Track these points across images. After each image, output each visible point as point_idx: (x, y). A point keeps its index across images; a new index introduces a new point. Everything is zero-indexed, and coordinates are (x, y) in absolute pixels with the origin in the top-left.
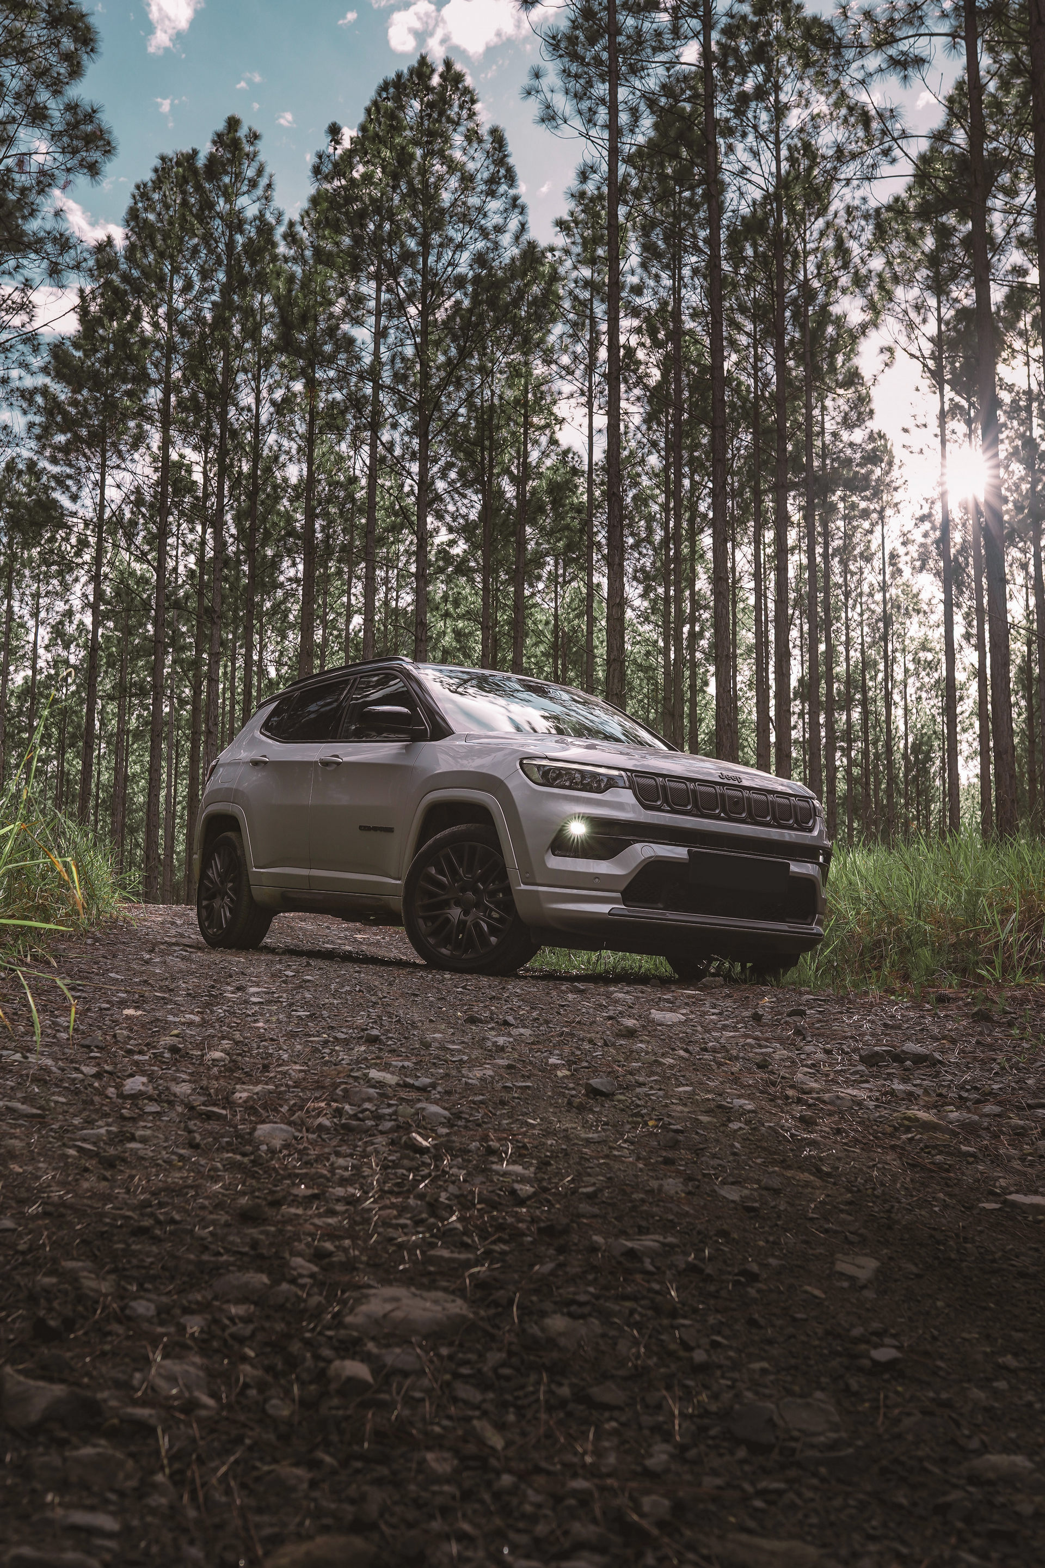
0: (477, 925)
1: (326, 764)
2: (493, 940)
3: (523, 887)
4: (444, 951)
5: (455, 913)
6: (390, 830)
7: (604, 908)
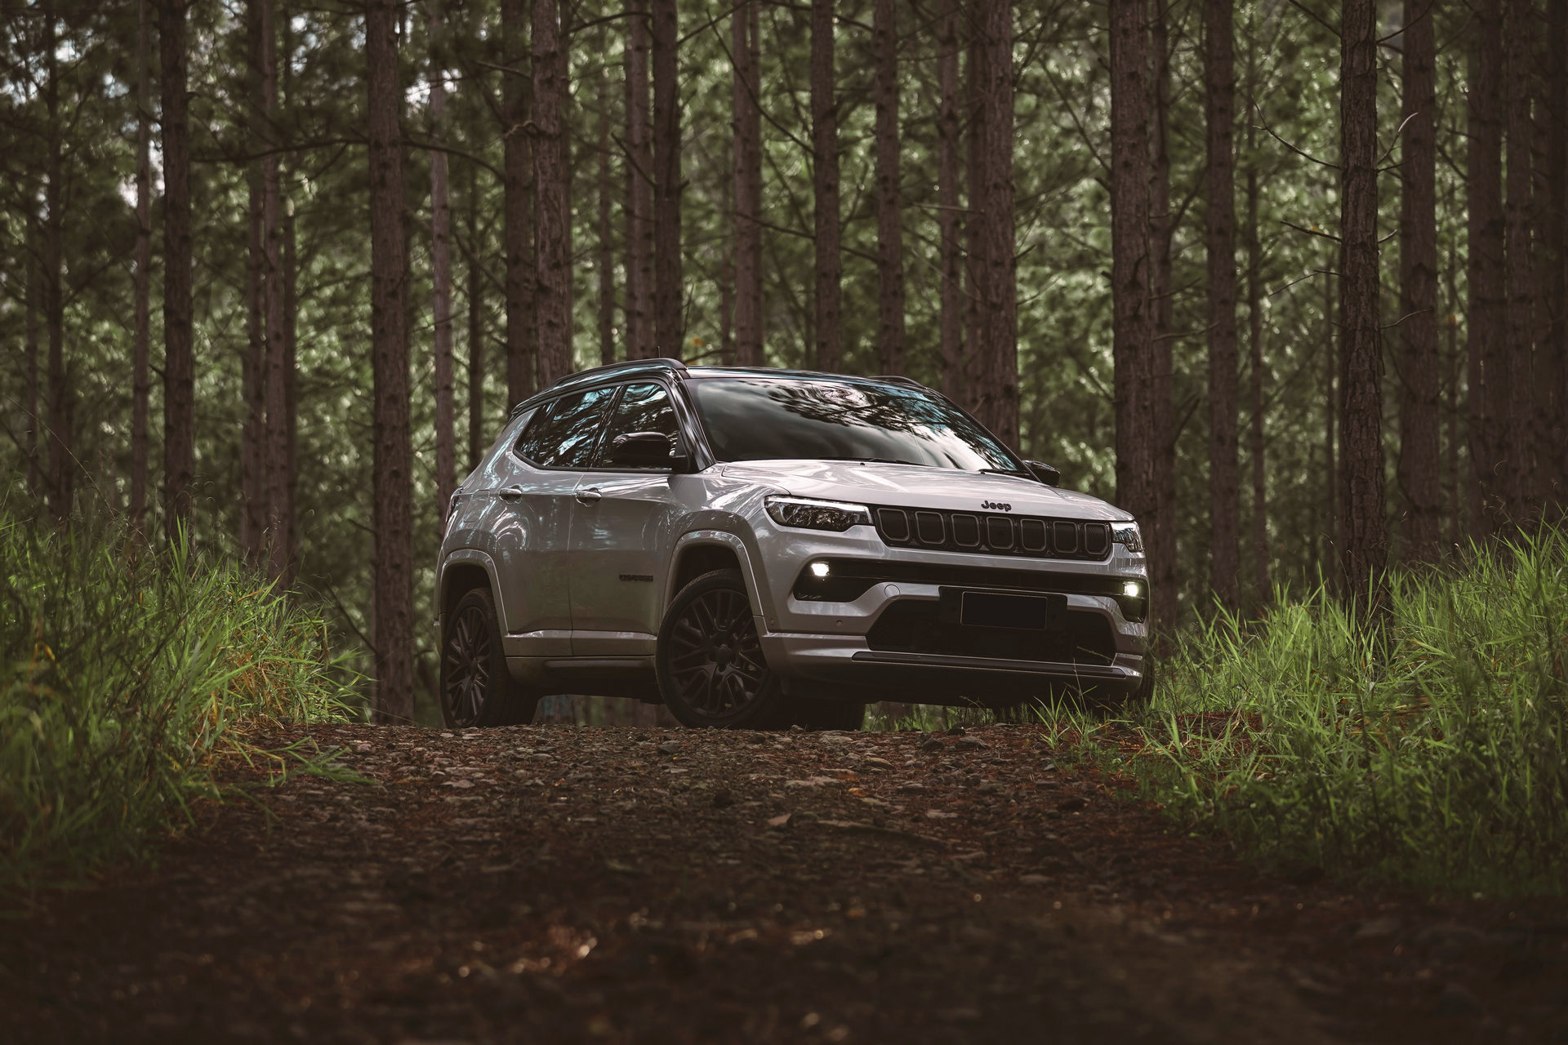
0: (732, 681)
1: (584, 499)
2: (749, 694)
3: (769, 635)
4: (700, 711)
5: (711, 668)
6: (649, 579)
7: (848, 653)
